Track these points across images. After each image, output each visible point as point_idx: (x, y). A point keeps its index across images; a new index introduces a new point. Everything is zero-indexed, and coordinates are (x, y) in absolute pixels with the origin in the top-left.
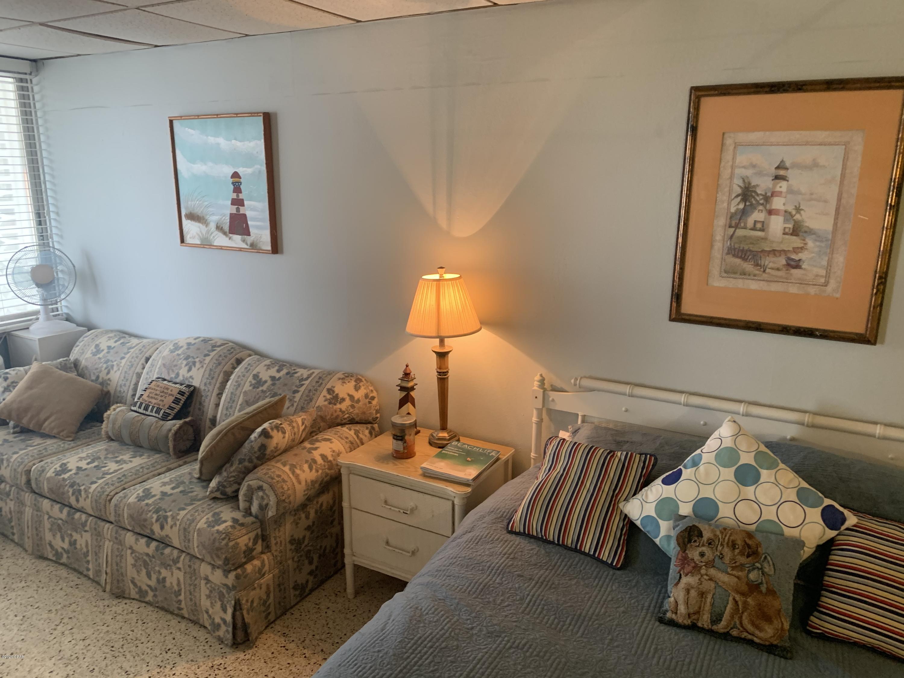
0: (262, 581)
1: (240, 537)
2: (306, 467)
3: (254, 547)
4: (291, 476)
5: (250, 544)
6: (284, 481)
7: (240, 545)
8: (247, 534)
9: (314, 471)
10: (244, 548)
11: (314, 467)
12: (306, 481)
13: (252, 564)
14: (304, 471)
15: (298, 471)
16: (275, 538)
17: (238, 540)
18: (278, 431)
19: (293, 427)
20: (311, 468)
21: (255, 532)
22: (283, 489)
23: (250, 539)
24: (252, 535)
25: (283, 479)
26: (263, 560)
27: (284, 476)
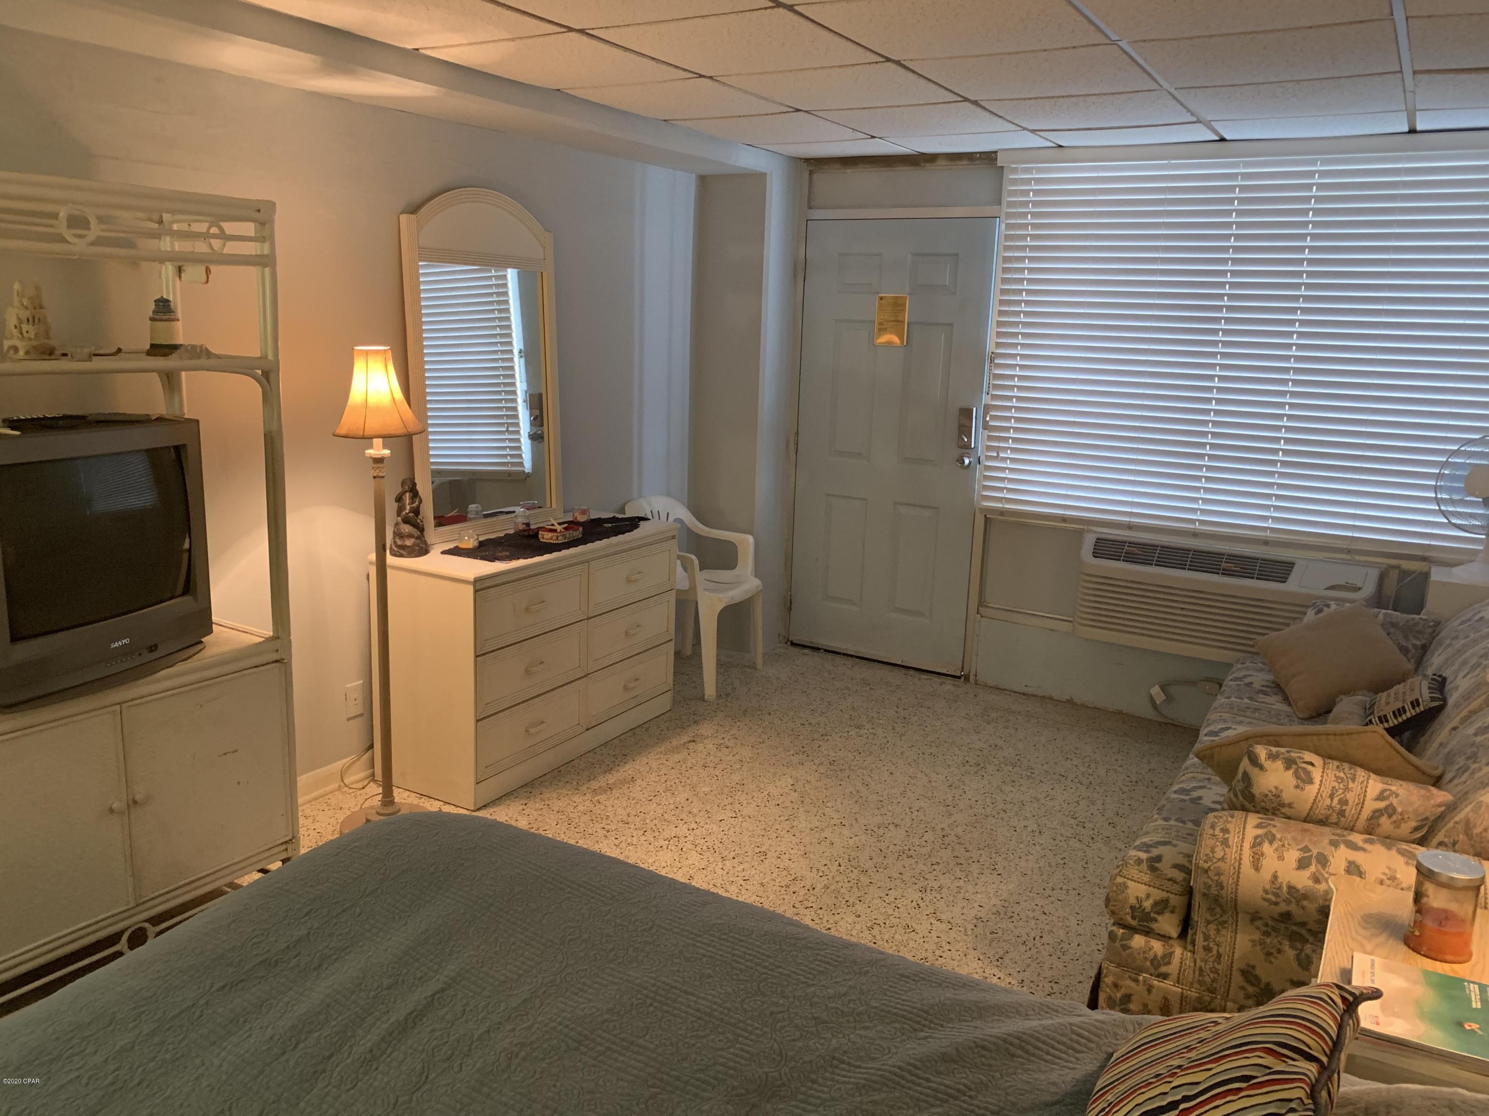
0: (1155, 982)
1: (1135, 881)
2: (1293, 855)
3: (1152, 915)
4: (1247, 845)
5: (1147, 904)
6: (1225, 843)
7: (1129, 891)
8: (1150, 886)
9: (1307, 873)
10: (1132, 901)
11: (1313, 868)
12: (1275, 877)
13: (1147, 942)
14: (1281, 858)
15: (1266, 848)
16: (1207, 938)
17: (1130, 883)
18: (1288, 768)
19: (1347, 789)
20: (1302, 864)
21: (1164, 895)
22: (1213, 851)
23: (1148, 896)
24: (1158, 895)
25: (1227, 839)
26: (1171, 954)
27: (1234, 839)
